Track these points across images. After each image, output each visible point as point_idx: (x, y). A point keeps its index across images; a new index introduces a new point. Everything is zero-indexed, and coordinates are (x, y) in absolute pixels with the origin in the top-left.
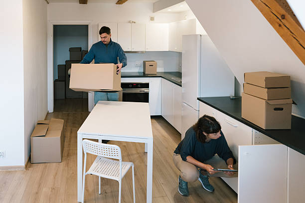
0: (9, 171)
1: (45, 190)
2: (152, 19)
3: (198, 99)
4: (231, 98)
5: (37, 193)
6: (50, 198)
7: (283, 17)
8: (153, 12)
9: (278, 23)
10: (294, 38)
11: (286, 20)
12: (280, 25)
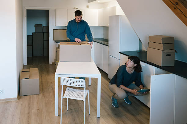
0: (6, 102)
1: (34, 111)
2: (88, 7)
3: (120, 52)
4: (138, 51)
5: (29, 113)
6: (38, 115)
7: (177, 4)
8: (88, 3)
9: (174, 7)
10: (183, 15)
11: (179, 5)
12: (175, 8)
